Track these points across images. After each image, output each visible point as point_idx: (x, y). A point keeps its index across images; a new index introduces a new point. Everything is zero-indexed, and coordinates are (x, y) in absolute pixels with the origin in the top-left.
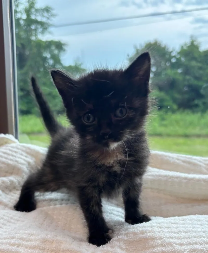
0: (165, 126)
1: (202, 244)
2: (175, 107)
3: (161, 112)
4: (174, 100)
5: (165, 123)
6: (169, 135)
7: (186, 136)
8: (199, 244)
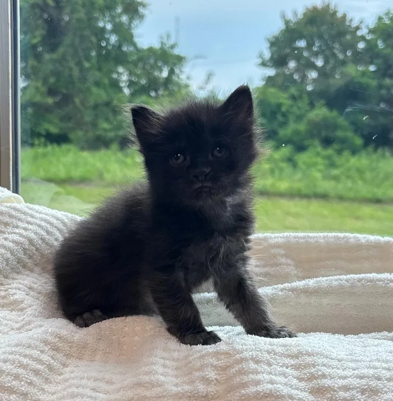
0: (336, 178)
1: (333, 378)
2: (359, 141)
3: (330, 151)
4: (357, 128)
5: (335, 172)
6: (341, 198)
7: (378, 201)
8: (329, 378)
